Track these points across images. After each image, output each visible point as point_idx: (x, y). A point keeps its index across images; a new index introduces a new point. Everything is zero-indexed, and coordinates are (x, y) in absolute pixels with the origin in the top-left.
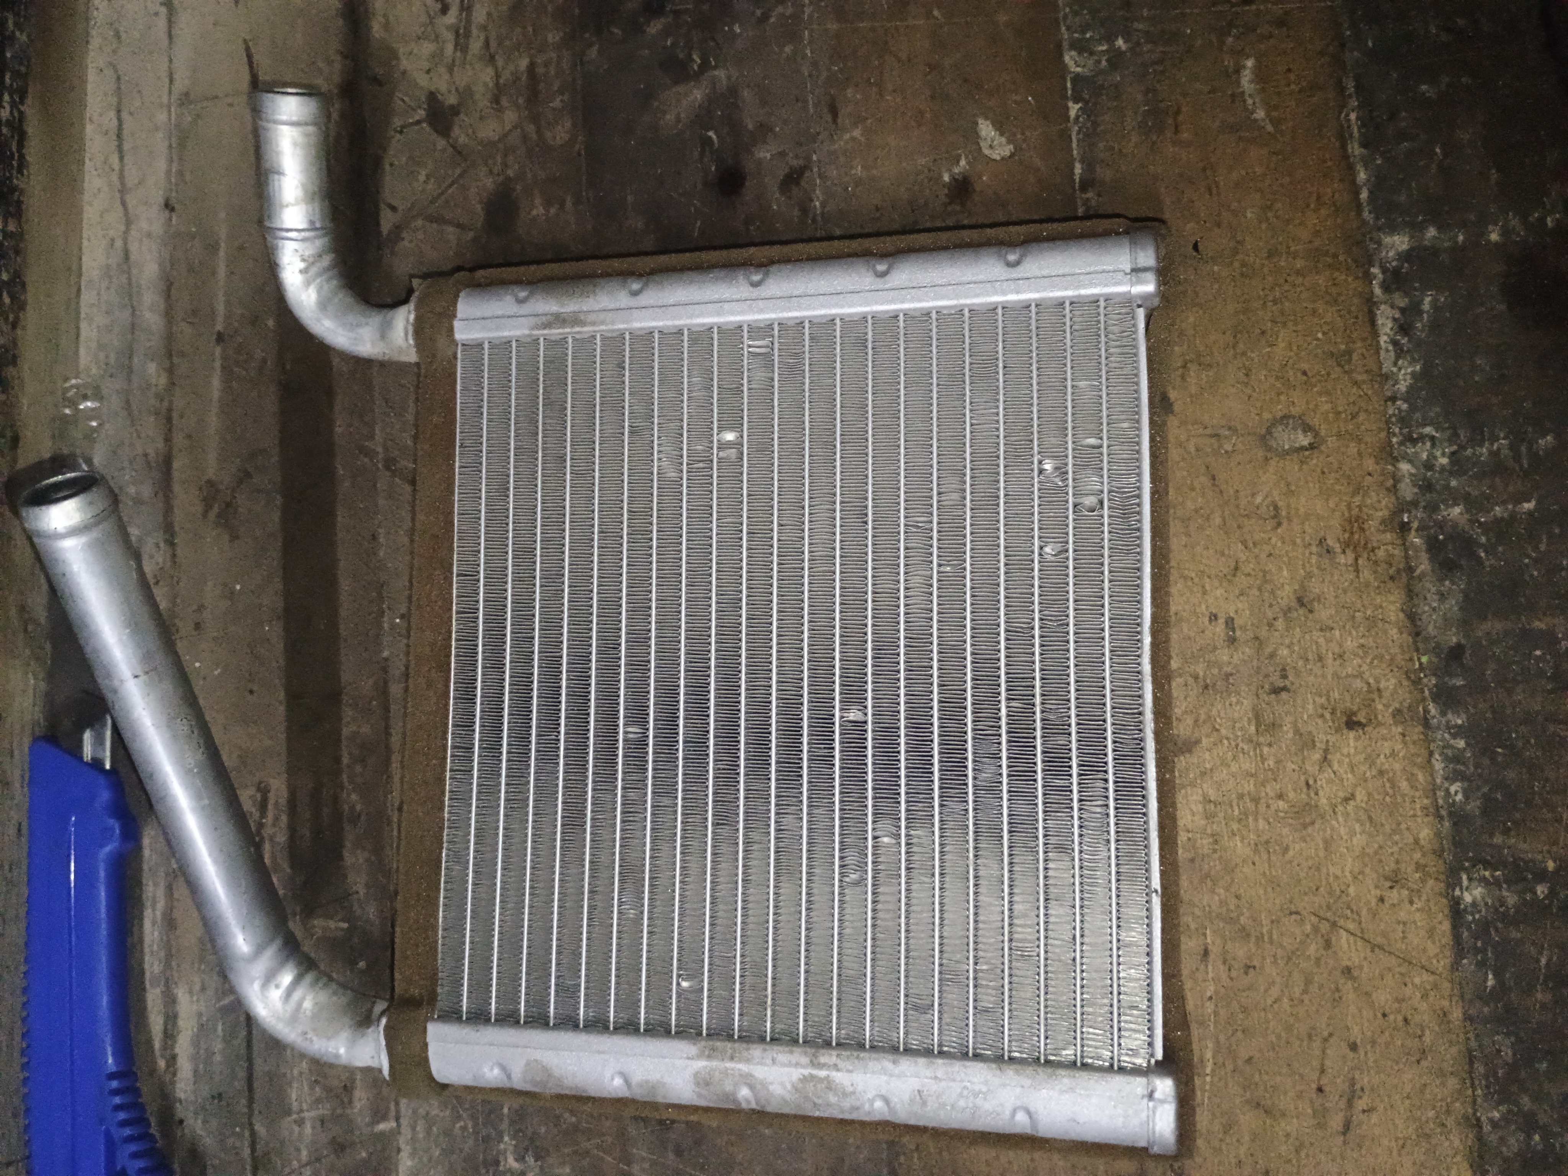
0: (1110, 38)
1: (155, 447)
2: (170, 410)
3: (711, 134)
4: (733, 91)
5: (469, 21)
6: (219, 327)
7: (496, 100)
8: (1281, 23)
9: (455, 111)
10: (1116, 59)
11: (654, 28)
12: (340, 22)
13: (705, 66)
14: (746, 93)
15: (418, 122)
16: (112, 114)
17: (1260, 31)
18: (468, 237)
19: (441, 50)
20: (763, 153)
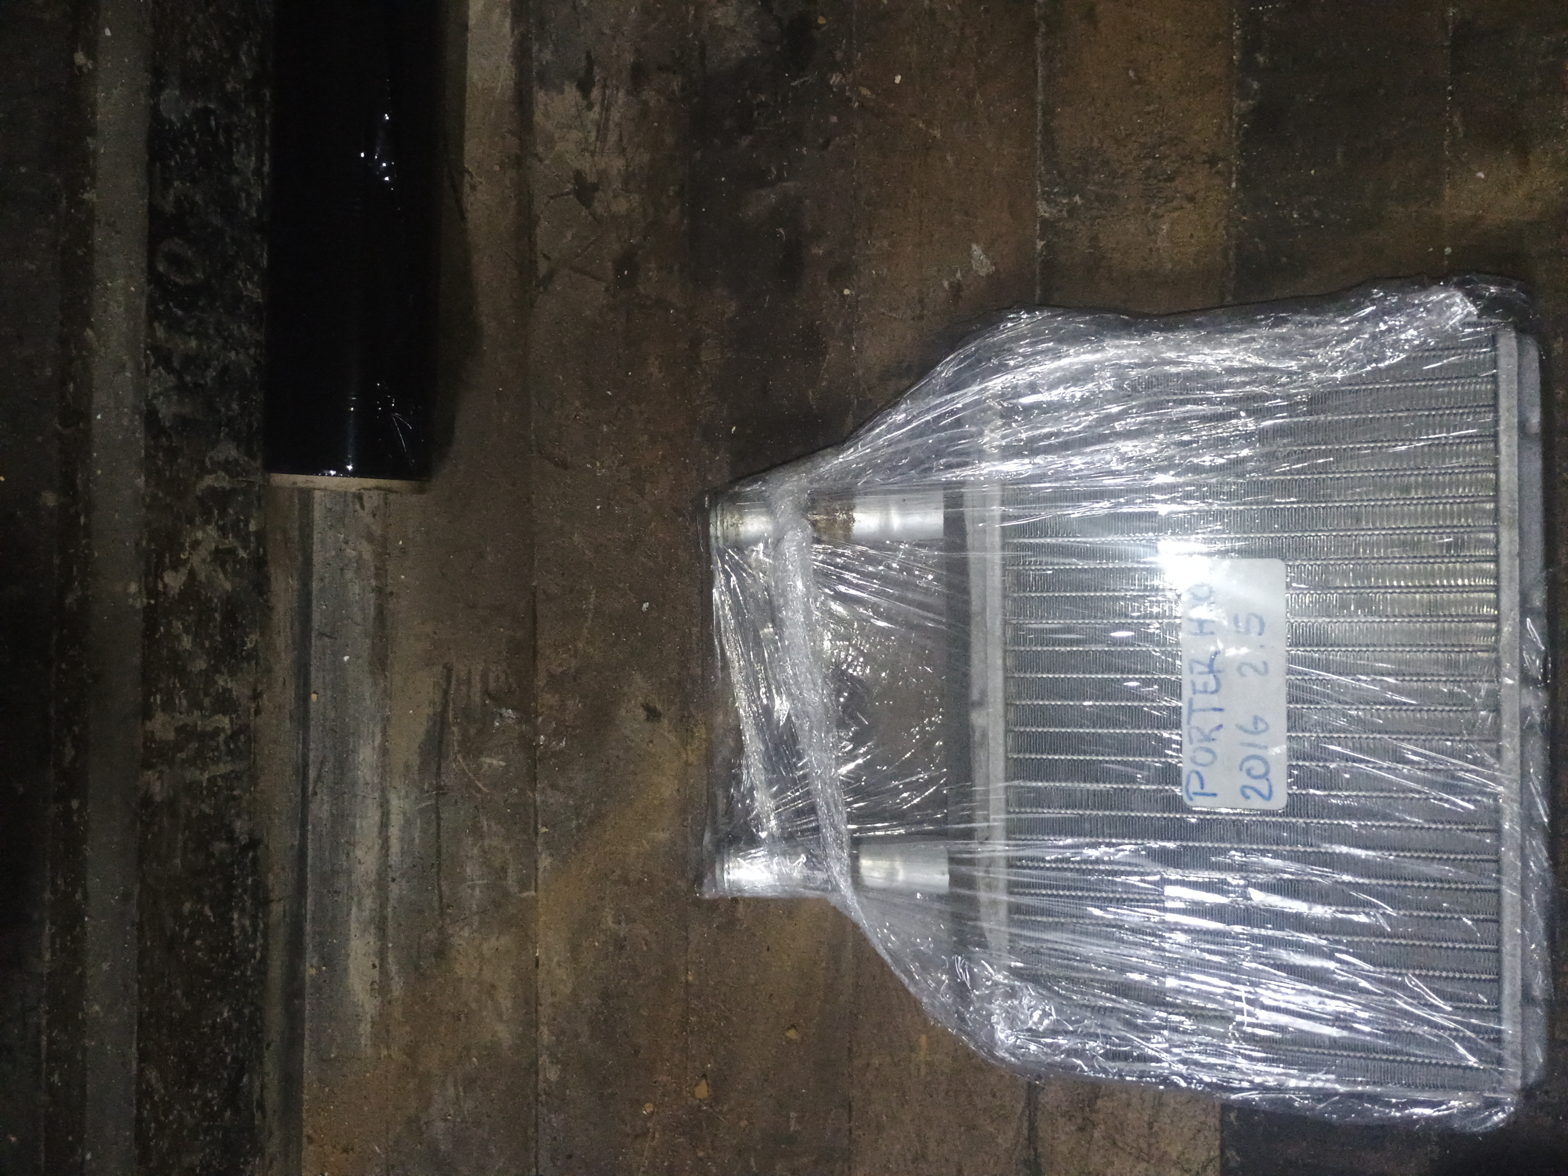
0: (1070, 194)
3: (781, 230)
4: (798, 199)
5: (607, 120)
7: (626, 183)
8: (1191, 199)
9: (595, 187)
10: (1073, 211)
11: (745, 142)
12: (512, 108)
13: (780, 178)
14: (807, 201)
15: (568, 194)
17: (1175, 203)
18: (602, 287)
19: (586, 139)
20: (817, 250)
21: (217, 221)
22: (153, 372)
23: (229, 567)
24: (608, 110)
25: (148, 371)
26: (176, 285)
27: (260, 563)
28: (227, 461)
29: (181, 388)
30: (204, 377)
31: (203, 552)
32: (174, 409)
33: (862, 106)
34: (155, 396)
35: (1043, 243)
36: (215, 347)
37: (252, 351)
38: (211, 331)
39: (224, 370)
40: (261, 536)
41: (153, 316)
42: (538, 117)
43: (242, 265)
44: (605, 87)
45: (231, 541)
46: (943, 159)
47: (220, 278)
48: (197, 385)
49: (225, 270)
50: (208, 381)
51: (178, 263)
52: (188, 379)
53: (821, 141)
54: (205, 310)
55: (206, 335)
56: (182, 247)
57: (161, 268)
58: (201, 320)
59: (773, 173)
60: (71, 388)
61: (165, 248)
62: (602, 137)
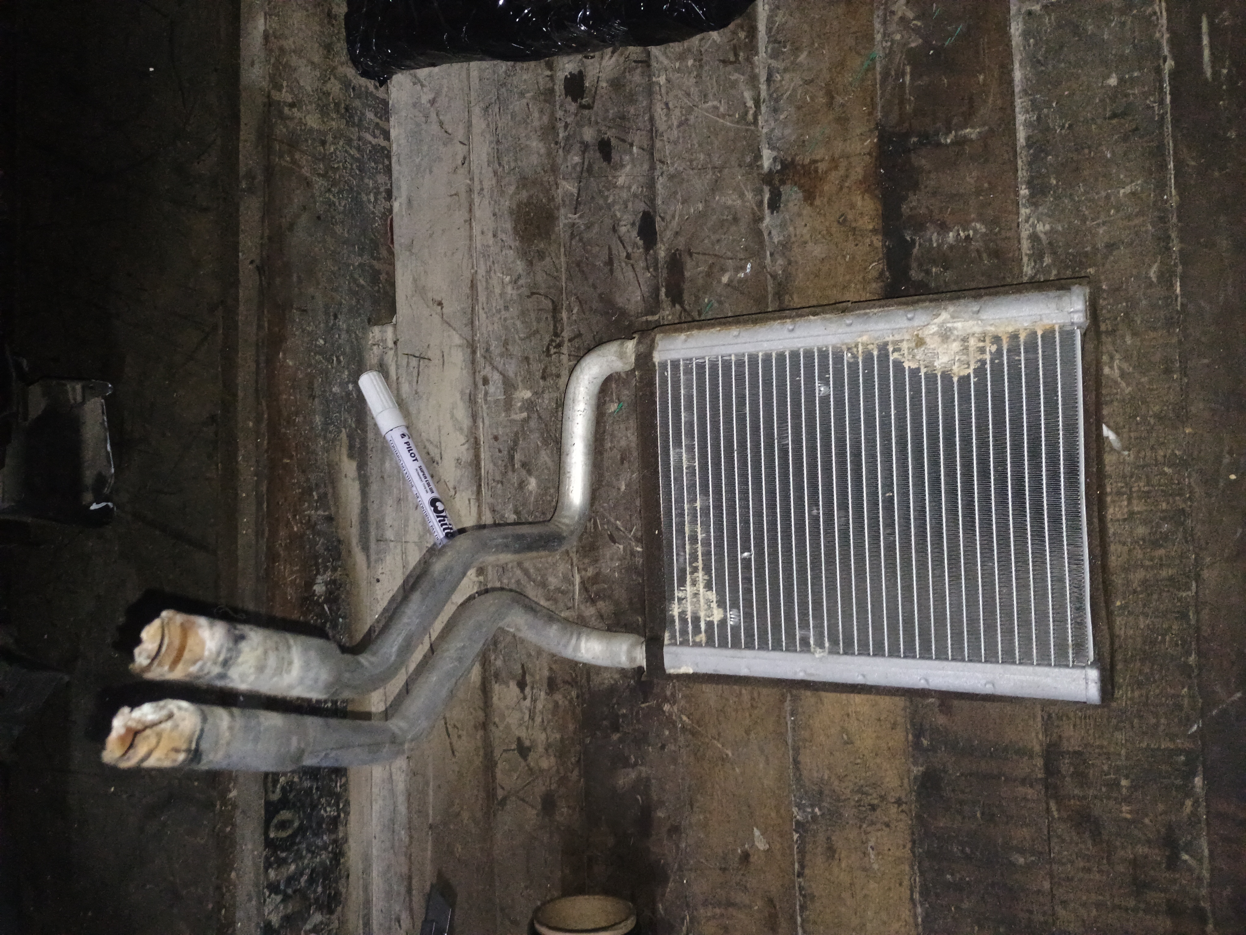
0: (812, 806)
1: (405, 870)
2: (411, 855)
3: (639, 797)
4: (648, 779)
5: (535, 708)
6: (431, 821)
7: (546, 750)
8: (887, 825)
9: (529, 749)
10: (814, 818)
11: (615, 737)
12: (480, 693)
13: (636, 764)
14: (653, 781)
15: (514, 750)
17: (879, 826)
18: (535, 812)
19: (523, 718)
20: (661, 814)
21: (307, 784)
22: (268, 900)
24: (535, 702)
25: (265, 901)
26: (281, 839)
28: (315, 926)
29: (286, 898)
30: (299, 883)
32: (280, 915)
33: (683, 727)
34: (269, 914)
35: (798, 835)
37: (330, 849)
38: (304, 853)
39: (313, 871)
41: (268, 865)
42: (495, 699)
43: (323, 801)
44: (532, 688)
46: (734, 769)
47: (309, 817)
48: (295, 892)
49: (312, 810)
50: (303, 884)
51: (283, 825)
52: (290, 891)
53: (660, 745)
54: (300, 843)
55: (302, 858)
56: (285, 815)
57: (272, 835)
58: (298, 850)
59: (633, 759)
60: (223, 911)
61: (275, 821)
62: (532, 718)
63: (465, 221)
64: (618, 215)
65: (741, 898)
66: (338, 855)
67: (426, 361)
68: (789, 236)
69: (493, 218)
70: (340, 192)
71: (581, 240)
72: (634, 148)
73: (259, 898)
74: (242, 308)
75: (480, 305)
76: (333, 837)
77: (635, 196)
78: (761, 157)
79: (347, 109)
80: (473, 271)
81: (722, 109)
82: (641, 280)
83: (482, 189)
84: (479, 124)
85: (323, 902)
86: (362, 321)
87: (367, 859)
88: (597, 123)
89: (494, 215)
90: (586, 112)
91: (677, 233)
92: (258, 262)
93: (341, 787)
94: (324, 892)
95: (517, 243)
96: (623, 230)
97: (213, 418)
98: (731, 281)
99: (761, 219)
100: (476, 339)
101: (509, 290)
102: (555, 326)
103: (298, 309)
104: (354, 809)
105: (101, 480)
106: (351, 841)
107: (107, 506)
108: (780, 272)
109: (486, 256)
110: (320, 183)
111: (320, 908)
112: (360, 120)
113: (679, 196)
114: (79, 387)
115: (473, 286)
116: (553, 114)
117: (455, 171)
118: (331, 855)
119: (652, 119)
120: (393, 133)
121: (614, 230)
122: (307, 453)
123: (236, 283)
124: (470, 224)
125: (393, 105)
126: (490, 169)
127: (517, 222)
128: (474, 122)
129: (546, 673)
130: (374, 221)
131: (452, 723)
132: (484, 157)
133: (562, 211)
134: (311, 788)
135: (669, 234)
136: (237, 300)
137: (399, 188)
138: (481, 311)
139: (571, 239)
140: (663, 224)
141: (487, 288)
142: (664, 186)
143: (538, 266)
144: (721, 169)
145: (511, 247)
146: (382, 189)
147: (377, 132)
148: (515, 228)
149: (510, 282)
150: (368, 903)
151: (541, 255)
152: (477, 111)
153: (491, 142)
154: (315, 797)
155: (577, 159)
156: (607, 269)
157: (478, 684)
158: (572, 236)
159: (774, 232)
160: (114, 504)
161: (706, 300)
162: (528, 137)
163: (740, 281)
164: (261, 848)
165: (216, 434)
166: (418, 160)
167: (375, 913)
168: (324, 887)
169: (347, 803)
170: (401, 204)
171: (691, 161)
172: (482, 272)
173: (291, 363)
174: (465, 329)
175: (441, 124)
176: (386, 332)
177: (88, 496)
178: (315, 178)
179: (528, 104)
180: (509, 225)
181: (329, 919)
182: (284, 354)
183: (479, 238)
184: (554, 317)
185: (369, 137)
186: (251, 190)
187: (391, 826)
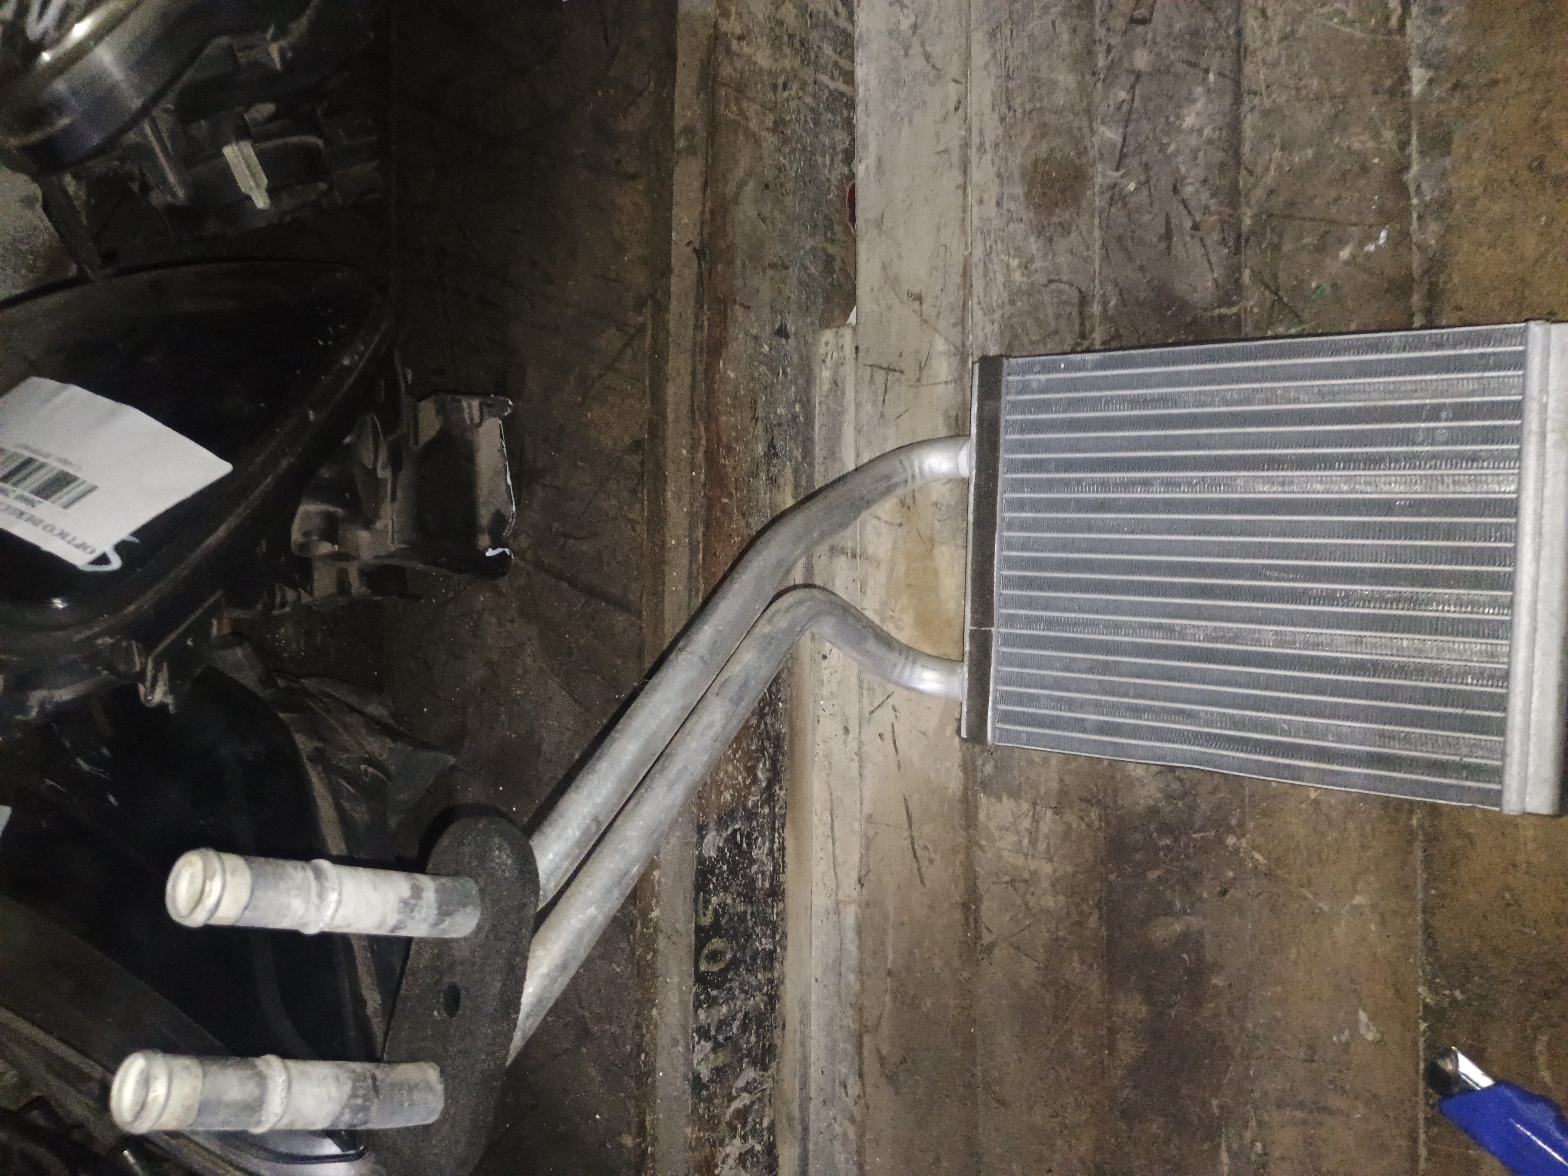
1: (853, 1025)
2: (861, 1007)
3: (1185, 956)
4: (1201, 933)
5: (1037, 830)
6: (889, 966)
7: (1053, 885)
9: (1028, 883)
10: (1454, 1004)
11: (1153, 875)
12: (960, 806)
13: (1182, 913)
14: (1208, 937)
15: (1006, 883)
16: (828, 813)
18: (1035, 964)
19: (1020, 842)
20: (1217, 981)
21: (741, 908)
22: (697, 1047)
23: (748, 1164)
24: (1037, 821)
25: (694, 1047)
26: (713, 973)
27: (771, 1149)
28: (748, 1083)
29: (717, 1047)
30: (731, 1030)
31: (731, 1162)
32: (711, 1066)
33: (1255, 868)
34: (699, 1063)
35: (1426, 1025)
36: (738, 1003)
37: (765, 990)
38: (737, 993)
39: (746, 1015)
40: (771, 1128)
41: (698, 1005)
42: (982, 817)
43: (758, 930)
44: (1035, 804)
45: (751, 1141)
46: (1330, 929)
47: (743, 948)
48: (727, 1039)
49: (746, 941)
50: (735, 1031)
51: (714, 956)
52: (720, 1038)
53: (1218, 889)
54: (731, 980)
55: (733, 998)
56: (717, 943)
57: (703, 968)
58: (731, 988)
59: (1178, 905)
60: (643, 1056)
61: (706, 951)
62: (1033, 843)
63: (958, 187)
64: (1183, 170)
65: (1336, 1102)
66: (773, 999)
67: (897, 374)
68: (1450, 191)
69: (997, 181)
70: (794, 151)
71: (1125, 205)
72: (1211, 77)
73: (687, 1044)
74: (674, 303)
75: (975, 299)
76: (769, 975)
77: (1210, 142)
78: (1409, 78)
79: (802, 43)
80: (966, 253)
81: (1350, 15)
82: (1214, 259)
83: (982, 144)
84: (980, 55)
85: (756, 1055)
86: (812, 324)
87: (804, 1006)
88: (1154, 42)
89: (999, 176)
90: (1140, 29)
91: (1271, 192)
92: (697, 244)
93: (777, 914)
94: (757, 1042)
95: (1031, 214)
96: (1188, 190)
97: (637, 445)
98: (1353, 257)
99: (1406, 168)
100: (968, 343)
101: (1017, 276)
102: (1082, 324)
103: (742, 305)
104: (790, 942)
105: (499, 520)
106: (787, 982)
107: (504, 552)
108: (1433, 242)
109: (985, 234)
110: (770, 140)
111: (754, 1063)
112: (817, 57)
113: (1277, 140)
114: (475, 403)
115: (966, 273)
116: (1091, 33)
117: (944, 118)
118: (766, 998)
119: (1239, 33)
120: (860, 73)
121: (1175, 190)
122: (748, 492)
123: (666, 271)
124: (965, 189)
125: (860, 35)
126: (996, 116)
127: (1031, 185)
128: (973, 52)
129: (1055, 785)
130: (829, 191)
131: (921, 844)
132: (988, 99)
133: (1099, 167)
134: (745, 912)
135: (1259, 193)
136: (668, 293)
137: (865, 146)
138: (976, 307)
139: (1110, 205)
140: (1252, 180)
141: (985, 275)
142: (1253, 128)
143: (1061, 244)
144: (1344, 100)
145: (1021, 220)
146: (839, 149)
147: (836, 73)
148: (1028, 195)
149: (1019, 266)
150: (805, 1060)
151: (1065, 229)
152: (978, 37)
153: (999, 77)
154: (750, 924)
155: (1123, 95)
156: (1163, 246)
157: (959, 794)
158: (1112, 202)
159: (1425, 186)
160: (512, 551)
161: (1314, 285)
162: (1051, 68)
163: (1368, 256)
164: (691, 983)
165: (642, 464)
166: (892, 108)
167: (814, 1073)
168: (758, 1036)
169: (784, 935)
170: (867, 166)
171: (1298, 89)
172: (978, 253)
173: (732, 375)
174: (955, 330)
175: (927, 57)
176: (843, 336)
177: (484, 540)
178: (764, 134)
179: (1053, 23)
180: (1019, 190)
181: (763, 1076)
182: (724, 364)
183: (975, 209)
184: (1081, 313)
185: (825, 79)
186: (691, 150)
187: (836, 968)
